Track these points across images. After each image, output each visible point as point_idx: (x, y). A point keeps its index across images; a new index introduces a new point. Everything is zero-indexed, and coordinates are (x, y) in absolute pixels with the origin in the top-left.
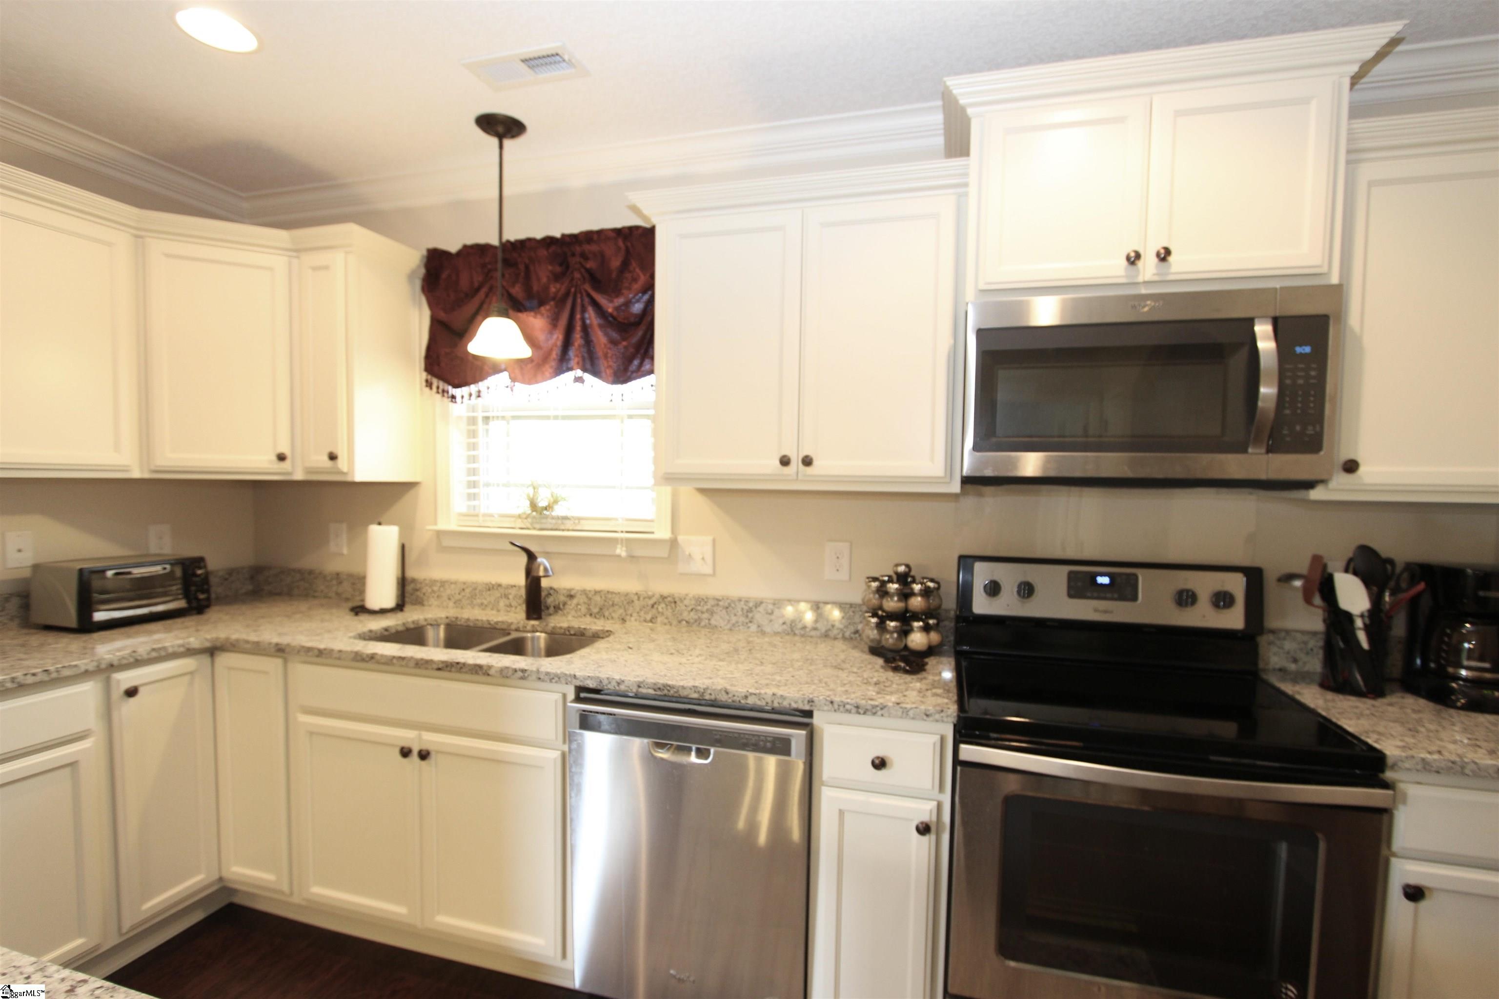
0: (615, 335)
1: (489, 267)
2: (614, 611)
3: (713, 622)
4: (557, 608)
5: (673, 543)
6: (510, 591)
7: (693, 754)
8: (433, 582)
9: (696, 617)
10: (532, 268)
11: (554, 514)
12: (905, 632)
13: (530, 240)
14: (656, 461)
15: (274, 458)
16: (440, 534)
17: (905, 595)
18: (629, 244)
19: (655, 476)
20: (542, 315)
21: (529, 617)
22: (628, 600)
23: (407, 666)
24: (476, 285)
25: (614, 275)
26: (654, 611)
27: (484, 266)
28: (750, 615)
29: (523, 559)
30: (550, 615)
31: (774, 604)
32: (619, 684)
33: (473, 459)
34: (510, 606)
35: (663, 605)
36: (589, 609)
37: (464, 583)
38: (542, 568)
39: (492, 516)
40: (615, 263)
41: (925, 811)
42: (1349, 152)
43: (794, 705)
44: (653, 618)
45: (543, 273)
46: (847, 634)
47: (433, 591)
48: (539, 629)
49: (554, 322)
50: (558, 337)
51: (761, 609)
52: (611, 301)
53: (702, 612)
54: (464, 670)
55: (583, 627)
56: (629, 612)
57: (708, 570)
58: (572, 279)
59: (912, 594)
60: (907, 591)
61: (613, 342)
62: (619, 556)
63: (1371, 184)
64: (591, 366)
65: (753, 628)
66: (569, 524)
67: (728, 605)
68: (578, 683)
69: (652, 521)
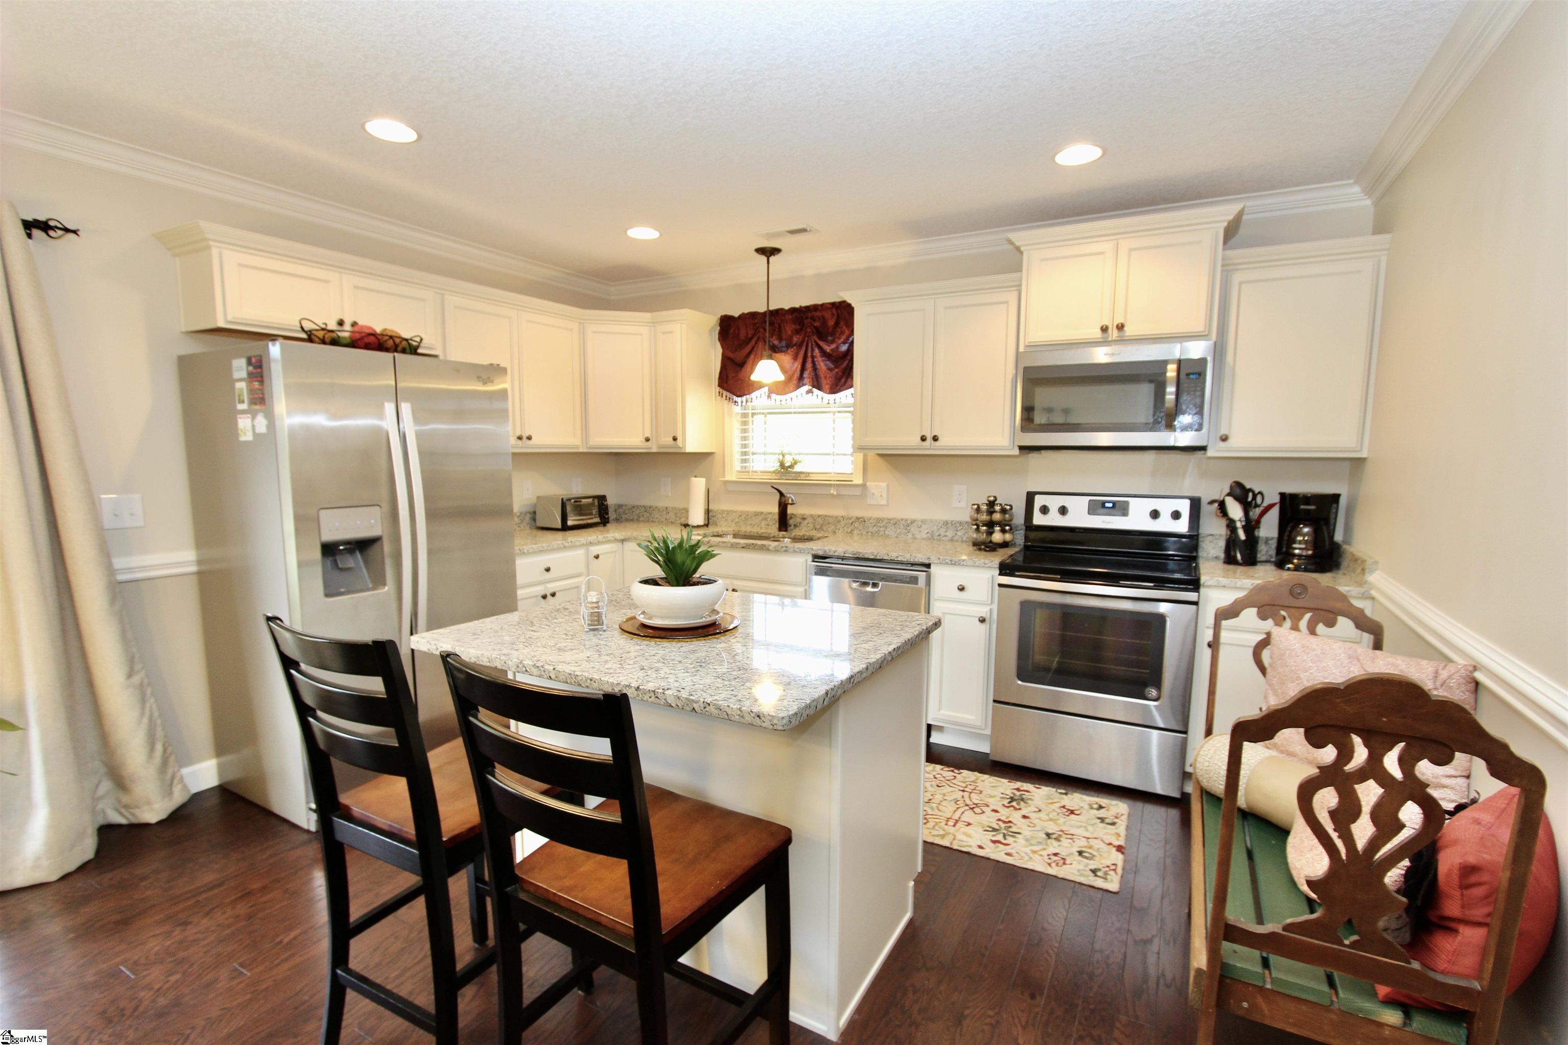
0: (831, 366)
1: (757, 325)
2: (829, 527)
3: (887, 533)
4: (795, 526)
5: (863, 486)
6: (768, 516)
7: (870, 586)
8: (723, 512)
9: (876, 530)
10: (782, 325)
11: (794, 470)
12: (990, 533)
13: (782, 309)
14: (854, 438)
15: (643, 440)
16: (726, 482)
17: (991, 512)
18: (839, 312)
19: (853, 446)
20: (789, 354)
21: (780, 530)
22: (837, 520)
23: (726, 547)
24: (750, 336)
25: (830, 331)
26: (852, 527)
27: (754, 324)
28: (908, 528)
29: (778, 495)
30: (792, 530)
31: (922, 522)
32: (834, 552)
33: (744, 438)
34: (768, 525)
35: (857, 523)
36: (814, 526)
37: (741, 512)
38: (790, 500)
39: (756, 472)
40: (831, 323)
41: (983, 611)
42: (1223, 266)
43: (921, 561)
44: (852, 531)
45: (789, 329)
46: (964, 539)
47: (723, 517)
48: (786, 536)
49: (795, 358)
50: (797, 365)
51: (914, 525)
52: (829, 346)
53: (881, 527)
54: (756, 547)
55: (811, 535)
56: (838, 527)
57: (884, 502)
58: (806, 333)
59: (995, 512)
60: (992, 510)
61: (830, 370)
62: (832, 495)
63: (1240, 283)
64: (817, 384)
65: (910, 536)
66: (803, 477)
67: (895, 523)
68: (814, 552)
69: (852, 474)
